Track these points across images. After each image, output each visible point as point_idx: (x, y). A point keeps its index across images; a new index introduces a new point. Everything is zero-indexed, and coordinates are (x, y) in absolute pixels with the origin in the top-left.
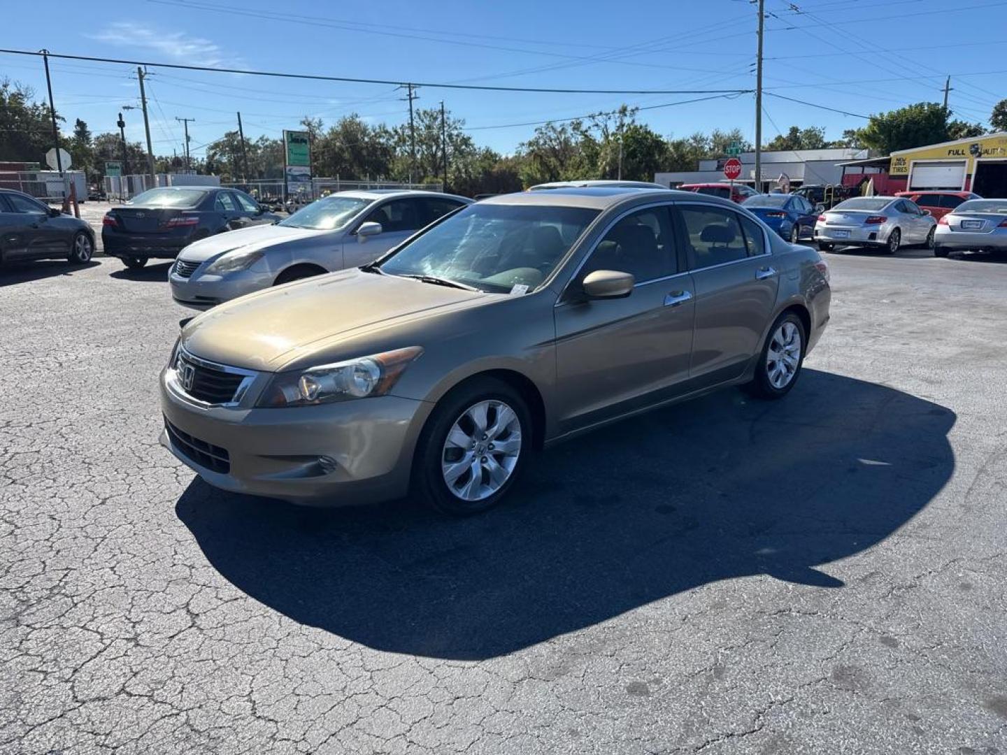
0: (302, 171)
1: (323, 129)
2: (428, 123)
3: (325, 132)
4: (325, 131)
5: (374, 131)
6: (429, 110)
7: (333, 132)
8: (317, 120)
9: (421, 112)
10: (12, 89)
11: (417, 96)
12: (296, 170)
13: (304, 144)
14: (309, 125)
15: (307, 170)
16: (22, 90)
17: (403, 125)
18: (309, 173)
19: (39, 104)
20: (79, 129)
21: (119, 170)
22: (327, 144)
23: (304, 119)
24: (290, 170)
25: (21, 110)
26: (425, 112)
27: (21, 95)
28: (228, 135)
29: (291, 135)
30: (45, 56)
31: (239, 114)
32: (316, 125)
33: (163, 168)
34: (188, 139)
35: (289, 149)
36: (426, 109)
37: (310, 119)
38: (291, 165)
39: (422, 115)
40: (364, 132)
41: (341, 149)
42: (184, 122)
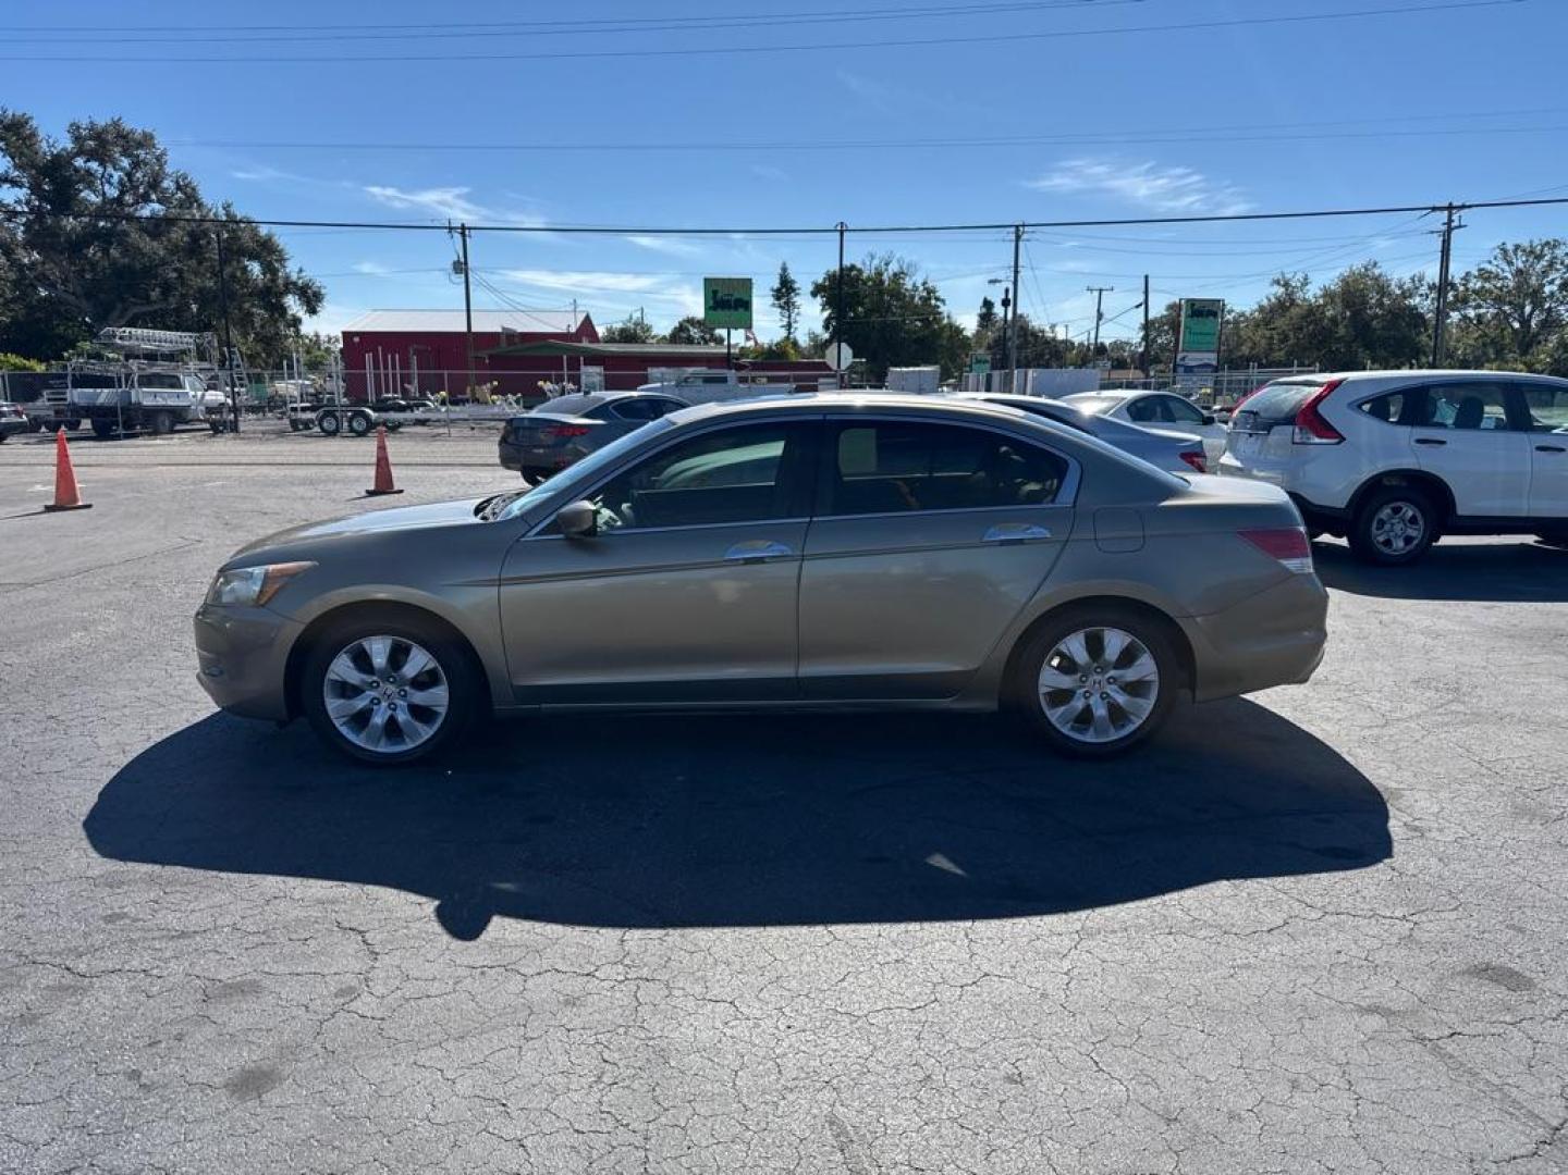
0: (1201, 360)
1: (1308, 290)
2: (1521, 265)
3: (1310, 296)
4: (1313, 293)
5: (1400, 287)
6: (1526, 244)
7: (1328, 295)
8: (1300, 276)
9: (1510, 247)
10: (894, 267)
11: (1463, 224)
12: (1193, 359)
13: (1211, 318)
14: (1286, 285)
15: (1212, 358)
16: (904, 267)
17: (1468, 274)
18: (1215, 363)
19: (919, 284)
20: (984, 310)
21: (988, 366)
22: (1312, 312)
23: (1278, 276)
24: (1183, 359)
25: (899, 293)
26: (1517, 247)
27: (902, 273)
28: (1170, 307)
29: (1193, 305)
30: (842, 232)
31: (1146, 277)
32: (1299, 284)
33: (1079, 359)
34: (1100, 316)
35: (1186, 327)
36: (1518, 242)
37: (1288, 276)
38: (1187, 351)
39: (1511, 253)
40: (1383, 290)
41: (1333, 320)
42: (1096, 294)
